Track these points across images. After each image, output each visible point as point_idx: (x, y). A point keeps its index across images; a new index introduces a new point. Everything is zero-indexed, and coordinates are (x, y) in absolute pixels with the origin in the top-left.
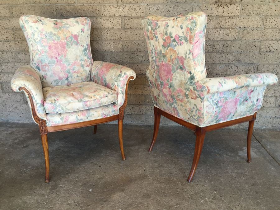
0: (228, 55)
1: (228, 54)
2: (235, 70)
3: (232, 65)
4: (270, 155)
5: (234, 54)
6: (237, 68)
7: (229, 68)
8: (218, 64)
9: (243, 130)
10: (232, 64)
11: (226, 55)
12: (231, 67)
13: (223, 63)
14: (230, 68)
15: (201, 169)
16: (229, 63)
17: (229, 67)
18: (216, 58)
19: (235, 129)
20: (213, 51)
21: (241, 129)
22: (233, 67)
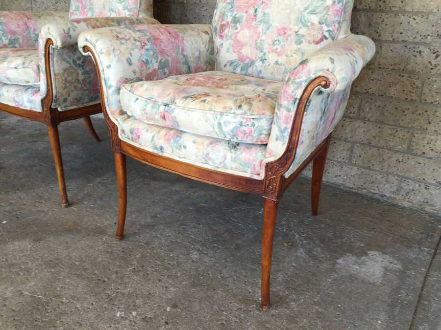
0: (414, 19)
1: (416, 17)
2: (430, 62)
3: (422, 48)
4: (422, 290)
5: (431, 17)
6: (437, 57)
7: (415, 56)
8: (386, 41)
9: (430, 216)
10: (425, 44)
11: (411, 19)
12: (420, 52)
13: (401, 39)
14: (418, 55)
15: (211, 257)
16: (416, 40)
17: (415, 53)
18: (384, 27)
19: (411, 209)
20: (379, 8)
21: (427, 213)
22: (426, 51)
